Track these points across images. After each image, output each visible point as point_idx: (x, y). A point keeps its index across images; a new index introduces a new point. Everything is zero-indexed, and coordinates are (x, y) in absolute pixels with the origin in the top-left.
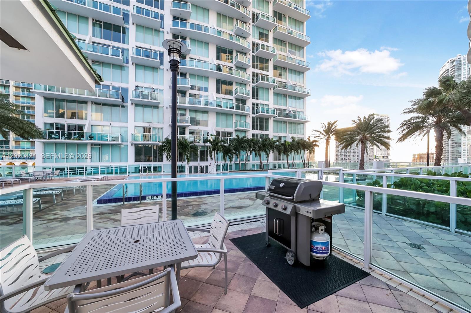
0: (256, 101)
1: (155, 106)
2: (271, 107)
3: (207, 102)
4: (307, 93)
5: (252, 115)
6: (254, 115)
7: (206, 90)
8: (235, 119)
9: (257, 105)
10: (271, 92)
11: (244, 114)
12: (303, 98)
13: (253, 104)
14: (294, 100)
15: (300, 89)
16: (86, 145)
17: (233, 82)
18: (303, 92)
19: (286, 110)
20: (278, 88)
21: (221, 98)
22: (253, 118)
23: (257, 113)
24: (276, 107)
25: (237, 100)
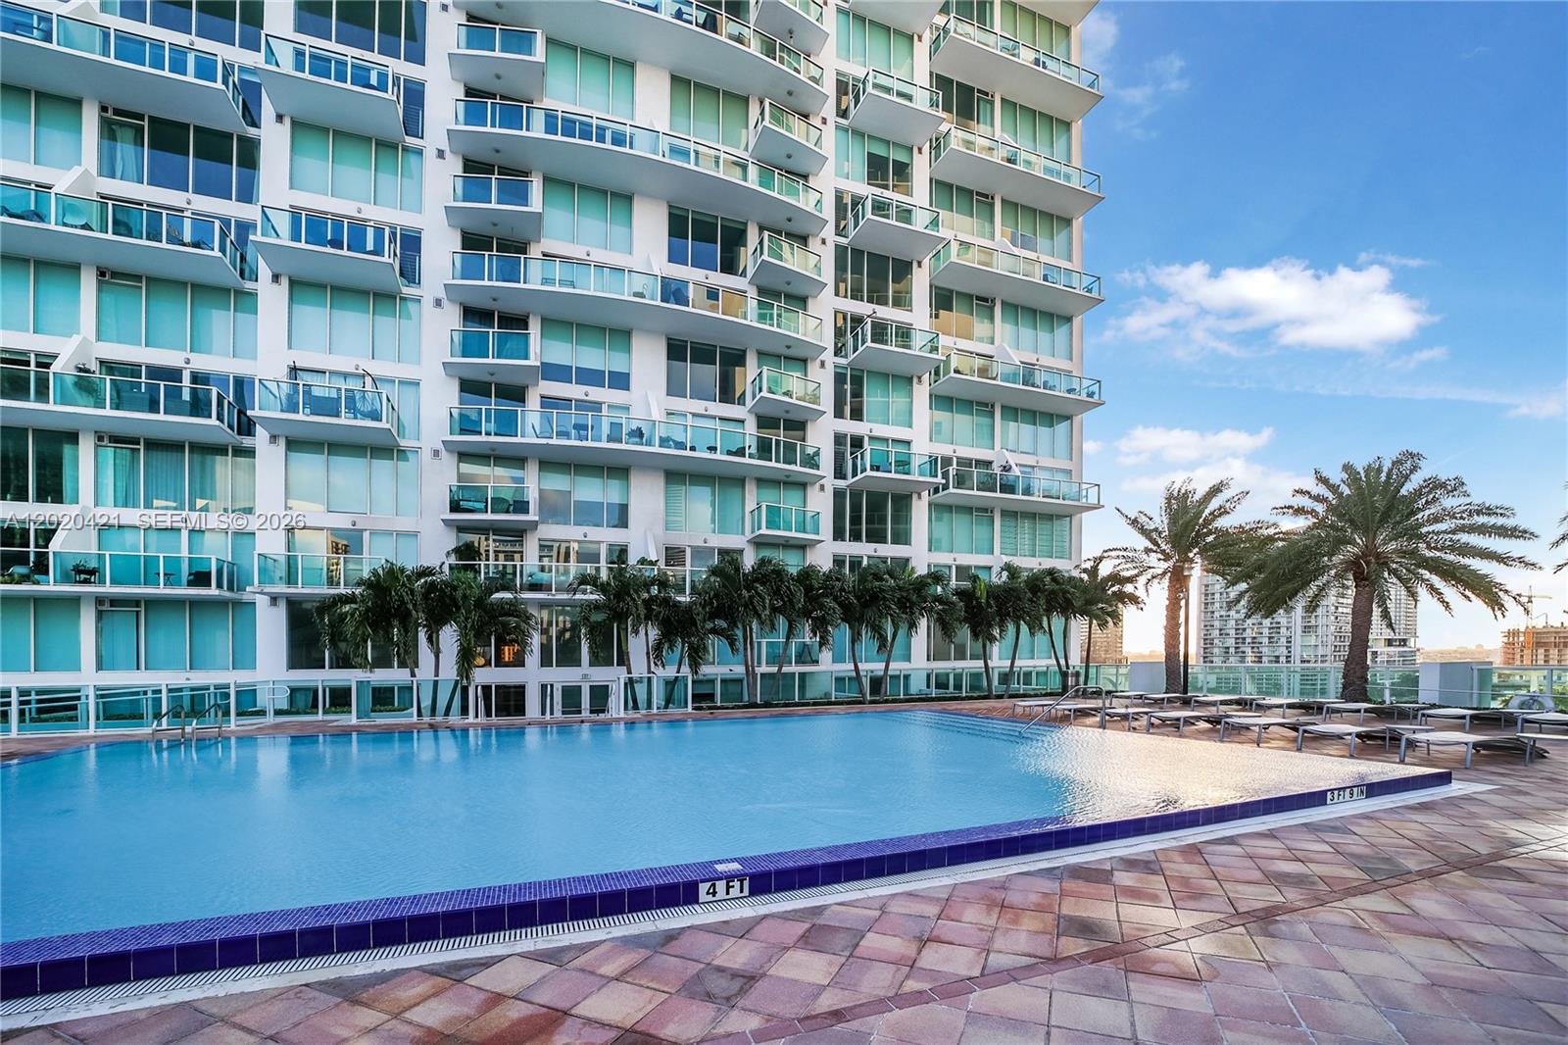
0: (849, 427)
1: (384, 449)
2: (923, 447)
3: (616, 427)
4: (1084, 397)
5: (831, 482)
6: (841, 484)
7: (621, 381)
8: (752, 497)
9: (857, 442)
10: (922, 392)
11: (790, 479)
12: (1069, 418)
13: (839, 439)
14: (1027, 429)
15: (1053, 380)
16: (75, 601)
17: (745, 352)
18: (1070, 391)
19: (991, 463)
20: (952, 374)
21: (690, 416)
22: (838, 495)
23: (855, 475)
24: (943, 449)
25: (765, 422)
